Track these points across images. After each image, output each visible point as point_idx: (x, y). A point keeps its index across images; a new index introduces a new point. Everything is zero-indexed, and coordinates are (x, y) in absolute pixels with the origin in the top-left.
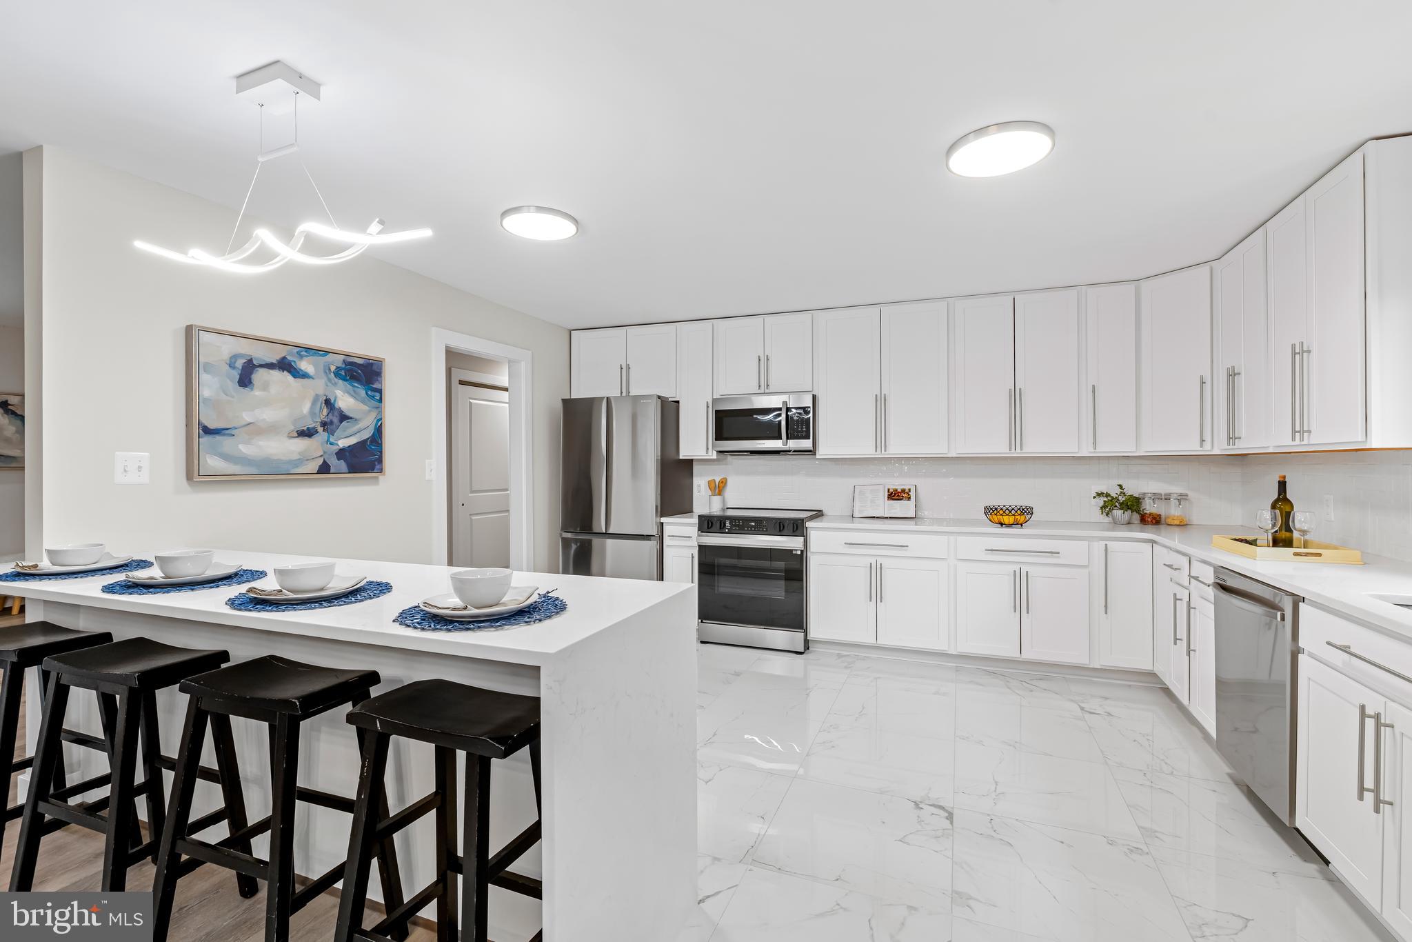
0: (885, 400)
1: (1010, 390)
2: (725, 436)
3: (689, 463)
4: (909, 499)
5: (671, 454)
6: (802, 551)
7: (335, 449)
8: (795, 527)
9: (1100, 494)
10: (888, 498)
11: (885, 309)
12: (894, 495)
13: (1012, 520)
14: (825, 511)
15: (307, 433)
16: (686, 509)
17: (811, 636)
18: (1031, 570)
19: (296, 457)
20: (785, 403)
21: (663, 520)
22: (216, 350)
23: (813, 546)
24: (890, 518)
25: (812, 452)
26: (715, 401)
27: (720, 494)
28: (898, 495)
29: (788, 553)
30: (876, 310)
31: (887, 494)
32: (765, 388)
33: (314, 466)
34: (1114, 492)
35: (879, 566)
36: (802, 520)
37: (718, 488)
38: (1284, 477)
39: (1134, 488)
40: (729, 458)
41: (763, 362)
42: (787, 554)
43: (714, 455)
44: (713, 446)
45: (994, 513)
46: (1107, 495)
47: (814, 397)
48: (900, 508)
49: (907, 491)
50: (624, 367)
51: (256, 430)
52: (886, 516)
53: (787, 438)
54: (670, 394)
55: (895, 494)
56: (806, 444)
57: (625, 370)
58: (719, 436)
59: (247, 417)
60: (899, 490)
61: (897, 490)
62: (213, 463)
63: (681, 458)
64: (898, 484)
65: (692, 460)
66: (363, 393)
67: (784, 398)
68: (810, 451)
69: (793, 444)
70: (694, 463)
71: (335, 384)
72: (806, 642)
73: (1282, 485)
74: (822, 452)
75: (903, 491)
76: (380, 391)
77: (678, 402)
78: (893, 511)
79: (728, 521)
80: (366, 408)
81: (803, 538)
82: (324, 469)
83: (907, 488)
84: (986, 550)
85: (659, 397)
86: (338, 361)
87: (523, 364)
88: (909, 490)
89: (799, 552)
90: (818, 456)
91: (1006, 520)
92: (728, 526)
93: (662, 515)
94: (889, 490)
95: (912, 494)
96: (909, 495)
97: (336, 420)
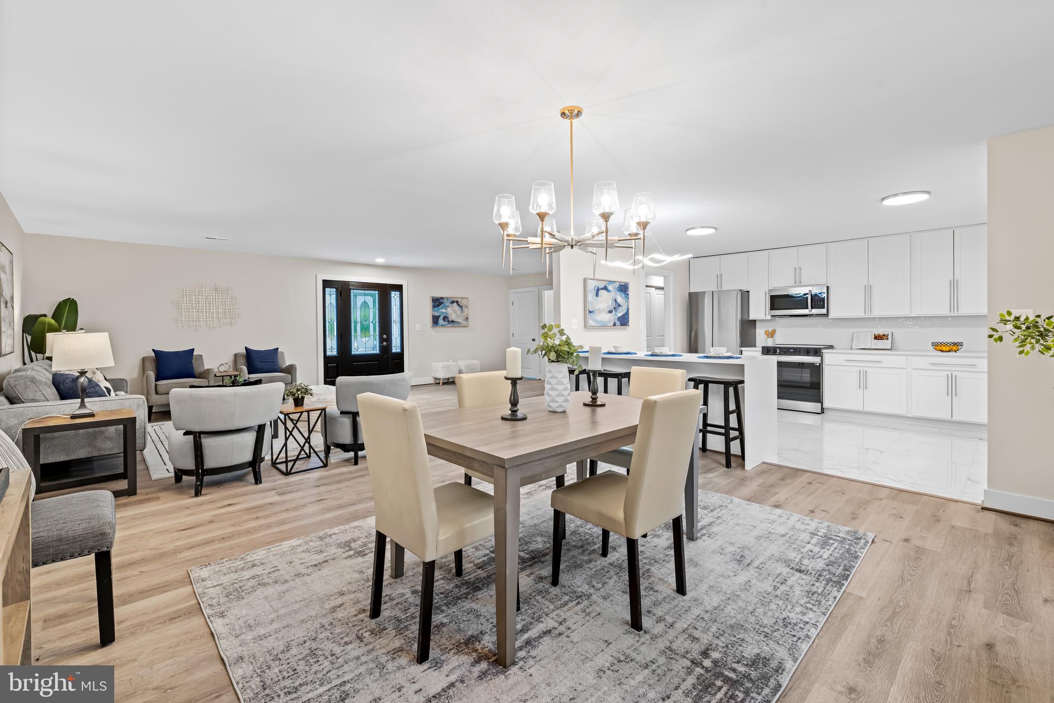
0: (871, 287)
1: (950, 281)
2: (775, 308)
3: (754, 321)
4: (888, 339)
5: (745, 317)
6: (820, 364)
7: (617, 317)
8: (817, 352)
10: (874, 339)
11: (871, 240)
12: (877, 337)
13: (947, 349)
14: (835, 346)
15: (610, 312)
16: (754, 345)
17: (825, 405)
18: (958, 374)
19: (608, 320)
20: (810, 291)
21: (742, 349)
22: (592, 285)
23: (826, 361)
24: (874, 349)
25: (827, 315)
26: (770, 291)
27: (772, 337)
28: (881, 337)
29: (813, 364)
30: (865, 241)
31: (873, 337)
32: (799, 284)
33: (612, 324)
35: (865, 372)
36: (820, 348)
37: (771, 334)
40: (777, 319)
41: (798, 271)
42: (811, 366)
43: (769, 318)
44: (769, 313)
45: (938, 346)
47: (828, 288)
48: (880, 344)
50: (719, 275)
51: (600, 311)
52: (872, 348)
53: (812, 308)
54: (745, 288)
55: (879, 337)
56: (824, 311)
57: (720, 277)
58: (772, 308)
59: (598, 307)
60: (881, 335)
62: (591, 323)
63: (750, 319)
64: (880, 331)
65: (756, 320)
66: (624, 295)
67: (810, 288)
68: (825, 315)
69: (815, 311)
70: (757, 322)
71: (617, 293)
72: (822, 409)
74: (832, 315)
75: (884, 335)
76: (628, 295)
77: (749, 292)
78: (876, 345)
79: (778, 349)
80: (624, 301)
81: (820, 357)
82: (615, 325)
83: (886, 334)
84: (930, 364)
85: (740, 290)
86: (617, 285)
87: (671, 278)
88: (888, 335)
89: (818, 364)
90: (829, 317)
91: (944, 348)
92: (778, 351)
93: (741, 347)
94: (875, 335)
95: (890, 337)
96: (887, 337)
97: (617, 307)
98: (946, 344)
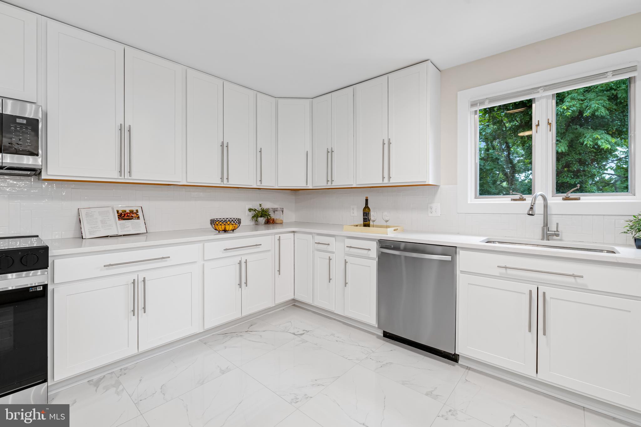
4: (138, 218)
9: (250, 210)
10: (119, 218)
12: (123, 216)
13: (231, 228)
24: (124, 235)
28: (128, 216)
31: (116, 215)
34: (258, 208)
38: (368, 198)
39: (267, 205)
46: (255, 210)
48: (129, 226)
49: (135, 211)
52: (120, 234)
55: (125, 215)
60: (128, 211)
61: (126, 212)
64: (125, 206)
73: (367, 200)
75: (132, 212)
78: (125, 229)
83: (134, 209)
88: (137, 211)
90: (43, 177)
91: (228, 227)
94: (118, 212)
95: (140, 213)
96: (137, 215)
98: (225, 222)
